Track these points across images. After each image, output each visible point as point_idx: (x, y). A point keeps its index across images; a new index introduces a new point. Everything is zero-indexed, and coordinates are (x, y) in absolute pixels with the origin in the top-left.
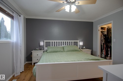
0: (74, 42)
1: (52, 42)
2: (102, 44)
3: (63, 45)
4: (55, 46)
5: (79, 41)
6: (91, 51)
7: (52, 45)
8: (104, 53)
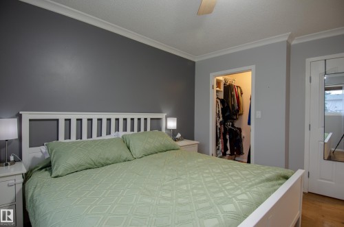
0: (151, 119)
1: (68, 121)
2: (218, 124)
3: (117, 129)
4: (79, 136)
5: (166, 117)
6: (197, 145)
7: (68, 136)
8: (221, 148)
